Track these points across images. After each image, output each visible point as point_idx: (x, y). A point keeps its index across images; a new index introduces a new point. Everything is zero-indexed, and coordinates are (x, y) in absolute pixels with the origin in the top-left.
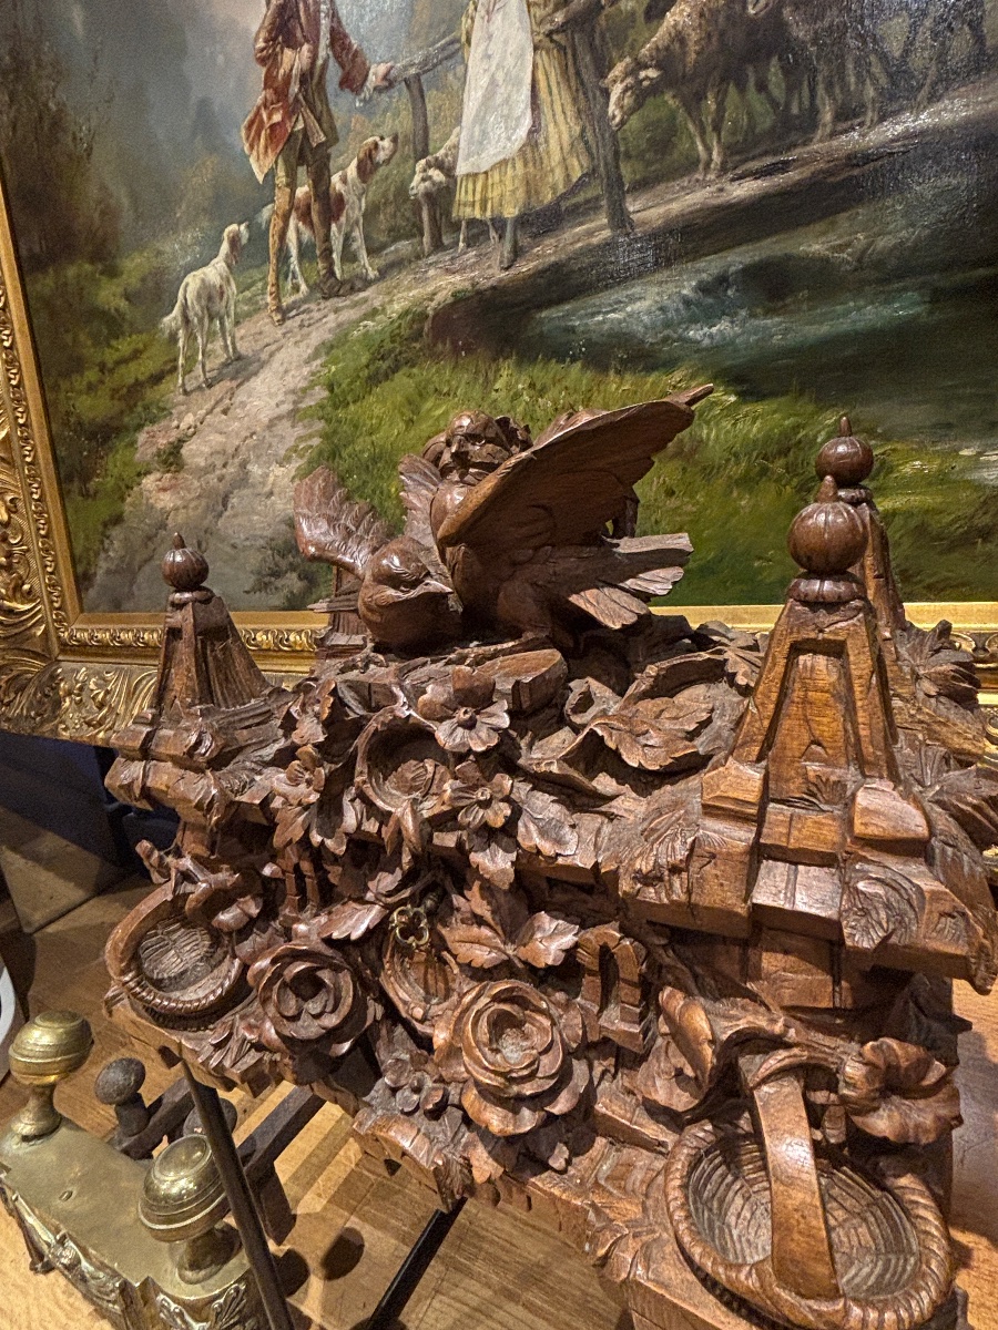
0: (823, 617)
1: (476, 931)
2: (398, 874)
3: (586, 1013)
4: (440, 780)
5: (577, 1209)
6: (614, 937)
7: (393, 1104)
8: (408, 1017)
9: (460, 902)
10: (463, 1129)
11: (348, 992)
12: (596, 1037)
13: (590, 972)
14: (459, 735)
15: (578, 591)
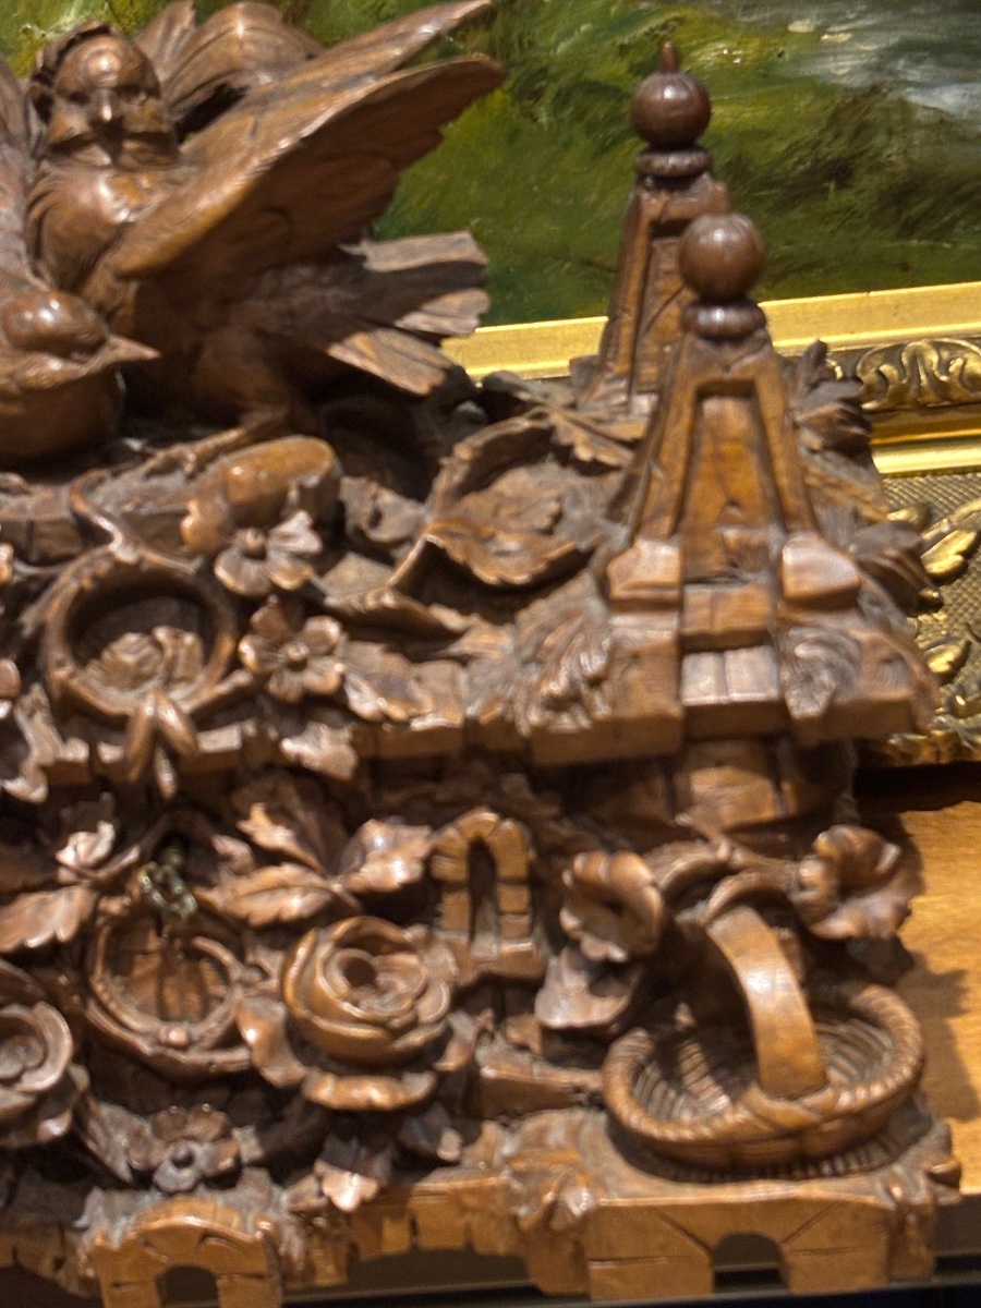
0: (728, 353)
1: (273, 874)
2: (107, 831)
3: (451, 946)
4: (190, 655)
5: (493, 1189)
6: (487, 823)
7: (148, 1199)
8: (159, 1050)
9: (227, 845)
10: (276, 1190)
11: (58, 1032)
12: (470, 977)
13: (454, 887)
14: (252, 569)
15: (340, 339)
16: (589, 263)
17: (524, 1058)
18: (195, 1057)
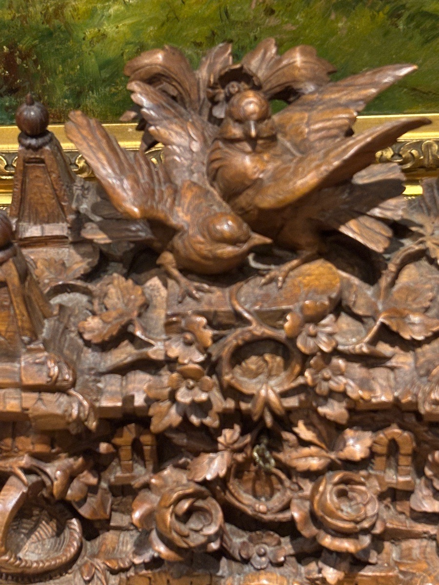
1: (306, 450)
2: (237, 428)
3: (377, 477)
4: (278, 366)
5: (391, 577)
6: (398, 433)
7: (247, 568)
8: (255, 513)
9: (287, 435)
10: (299, 566)
11: (216, 510)
12: (385, 489)
13: (381, 455)
14: (311, 342)
15: (343, 223)
16: (414, 89)
17: (402, 517)
18: (269, 517)
